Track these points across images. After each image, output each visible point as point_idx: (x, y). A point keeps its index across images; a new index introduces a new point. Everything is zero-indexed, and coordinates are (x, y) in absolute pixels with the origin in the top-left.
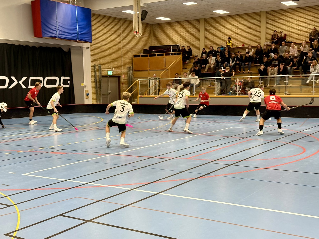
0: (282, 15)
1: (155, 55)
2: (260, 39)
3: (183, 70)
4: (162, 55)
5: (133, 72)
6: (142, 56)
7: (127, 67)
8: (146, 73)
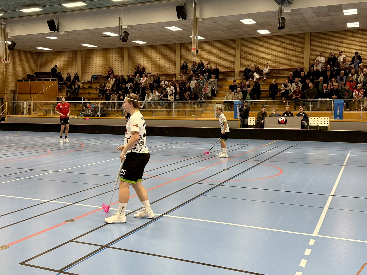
0: (139, 51)
1: (35, 80)
2: (124, 70)
3: (58, 94)
4: (41, 80)
5: (17, 95)
6: (25, 81)
7: (11, 90)
8: (28, 95)
